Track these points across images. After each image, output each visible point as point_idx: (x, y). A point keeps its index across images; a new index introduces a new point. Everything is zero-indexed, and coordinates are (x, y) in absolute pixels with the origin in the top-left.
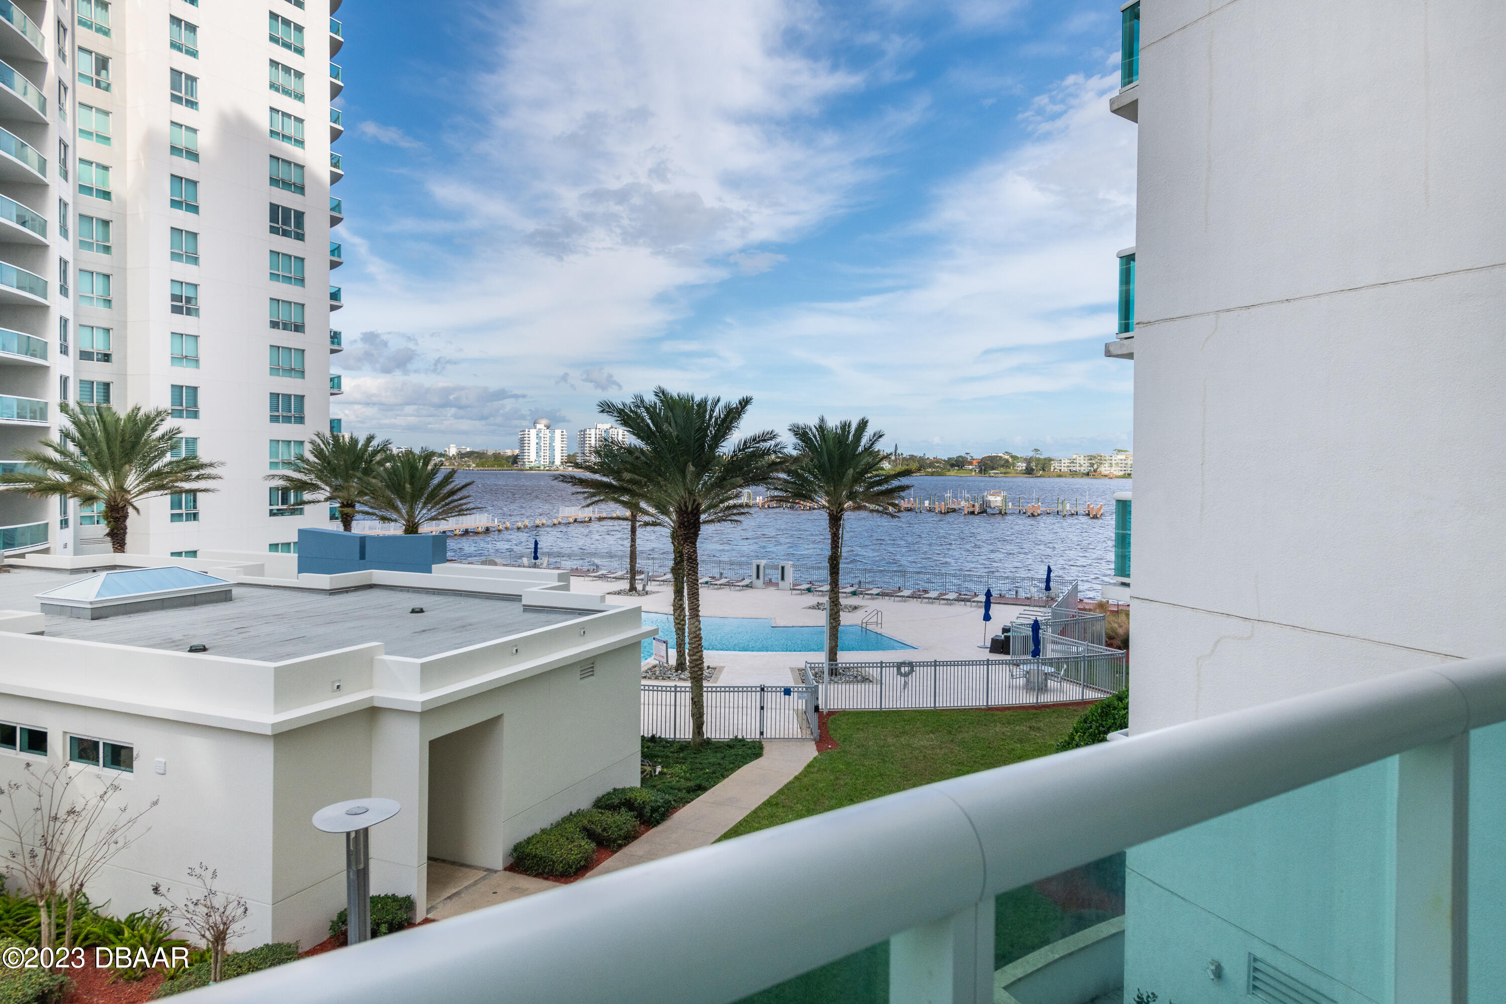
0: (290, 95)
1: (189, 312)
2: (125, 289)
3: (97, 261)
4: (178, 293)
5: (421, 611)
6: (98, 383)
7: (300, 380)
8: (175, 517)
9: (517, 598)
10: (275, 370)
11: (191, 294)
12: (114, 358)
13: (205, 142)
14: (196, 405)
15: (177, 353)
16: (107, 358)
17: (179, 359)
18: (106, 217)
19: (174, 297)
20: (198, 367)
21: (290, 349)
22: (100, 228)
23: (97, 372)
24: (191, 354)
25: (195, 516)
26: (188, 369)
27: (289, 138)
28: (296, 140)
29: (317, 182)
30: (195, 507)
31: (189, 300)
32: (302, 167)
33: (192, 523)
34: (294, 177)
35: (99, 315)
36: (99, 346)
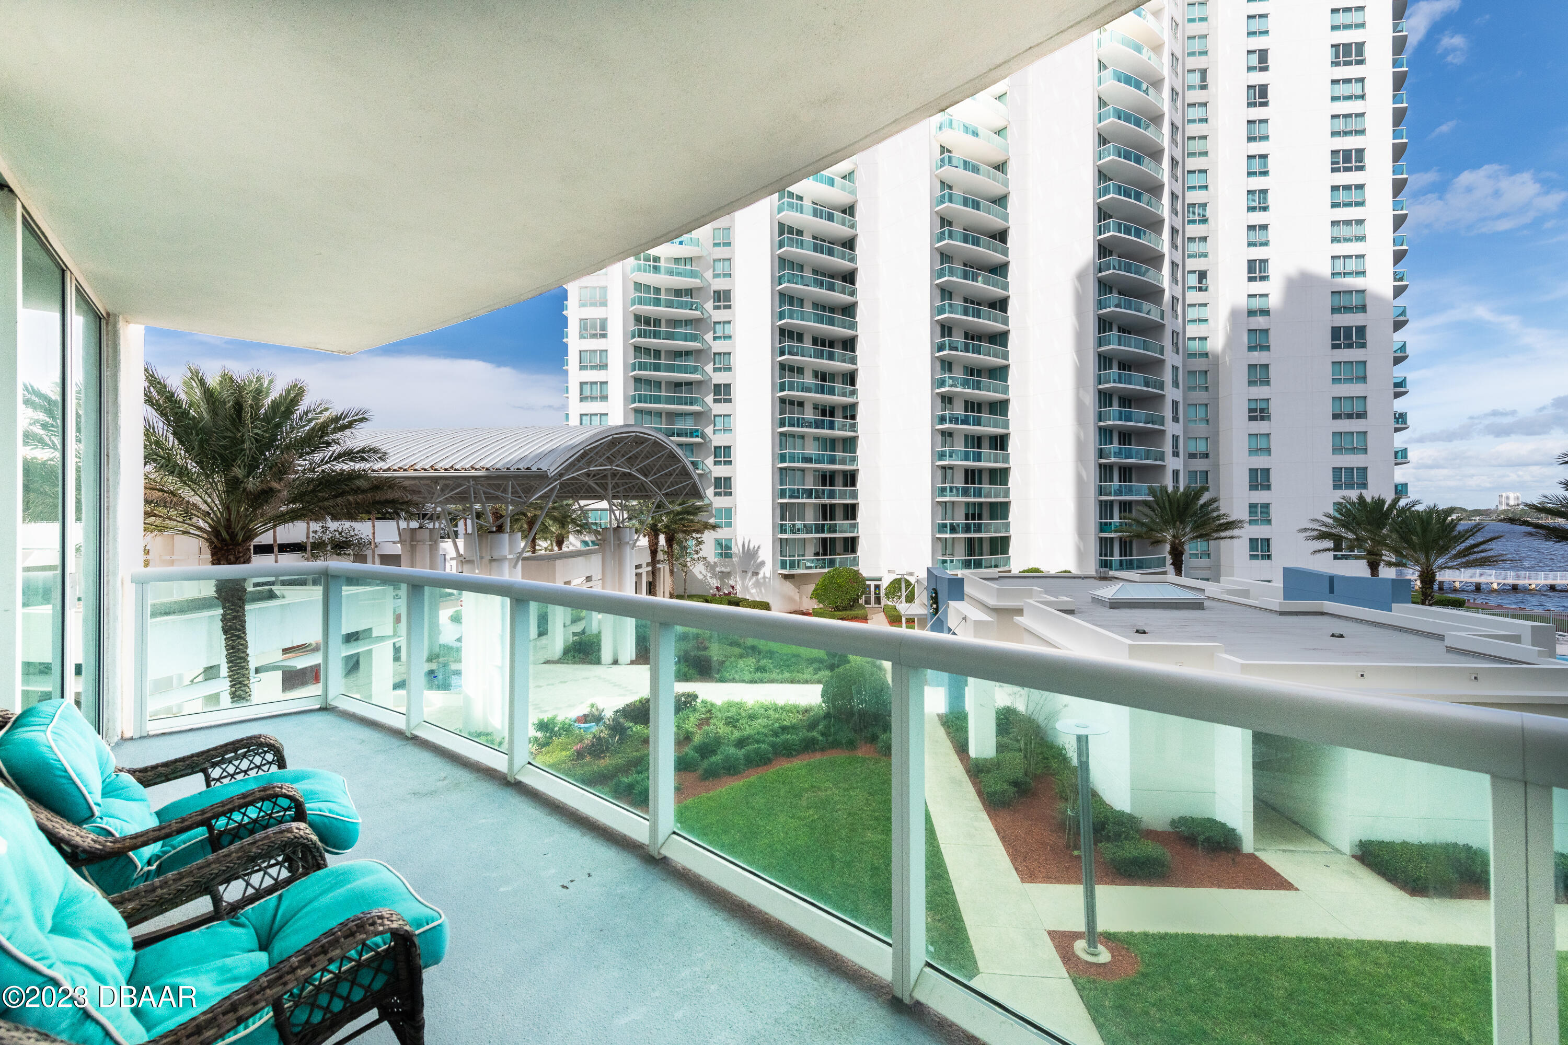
0: (1352, 241)
1: (1262, 419)
2: (1218, 411)
3: (1200, 396)
4: (1254, 407)
5: (1341, 636)
6: (1200, 472)
7: (1363, 456)
8: (1252, 557)
9: (1441, 638)
10: (1337, 450)
11: (1264, 406)
12: (1210, 455)
13: (1274, 302)
14: (1268, 481)
15: (1254, 446)
16: (1206, 456)
17: (1254, 451)
18: (1204, 369)
19: (1251, 411)
20: (1270, 455)
21: (1353, 433)
22: (1203, 377)
23: (1200, 465)
24: (1264, 446)
25: (1269, 557)
26: (1262, 458)
27: (1351, 273)
28: (1357, 273)
29: (1379, 299)
30: (1268, 550)
31: (1262, 410)
32: (1364, 291)
33: (1267, 562)
34: (1355, 300)
35: (1201, 429)
36: (1201, 447)
